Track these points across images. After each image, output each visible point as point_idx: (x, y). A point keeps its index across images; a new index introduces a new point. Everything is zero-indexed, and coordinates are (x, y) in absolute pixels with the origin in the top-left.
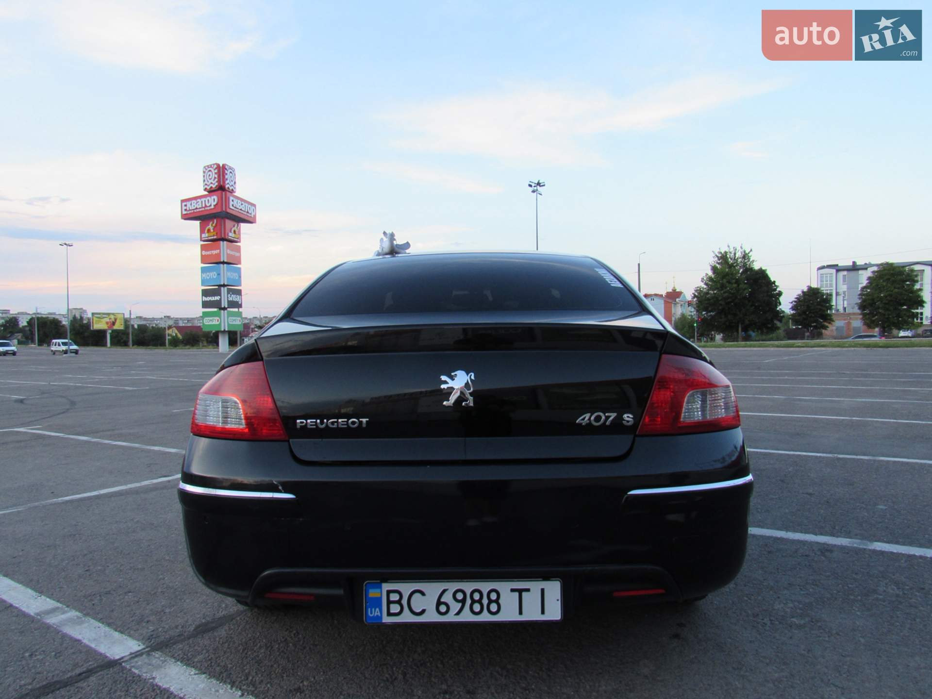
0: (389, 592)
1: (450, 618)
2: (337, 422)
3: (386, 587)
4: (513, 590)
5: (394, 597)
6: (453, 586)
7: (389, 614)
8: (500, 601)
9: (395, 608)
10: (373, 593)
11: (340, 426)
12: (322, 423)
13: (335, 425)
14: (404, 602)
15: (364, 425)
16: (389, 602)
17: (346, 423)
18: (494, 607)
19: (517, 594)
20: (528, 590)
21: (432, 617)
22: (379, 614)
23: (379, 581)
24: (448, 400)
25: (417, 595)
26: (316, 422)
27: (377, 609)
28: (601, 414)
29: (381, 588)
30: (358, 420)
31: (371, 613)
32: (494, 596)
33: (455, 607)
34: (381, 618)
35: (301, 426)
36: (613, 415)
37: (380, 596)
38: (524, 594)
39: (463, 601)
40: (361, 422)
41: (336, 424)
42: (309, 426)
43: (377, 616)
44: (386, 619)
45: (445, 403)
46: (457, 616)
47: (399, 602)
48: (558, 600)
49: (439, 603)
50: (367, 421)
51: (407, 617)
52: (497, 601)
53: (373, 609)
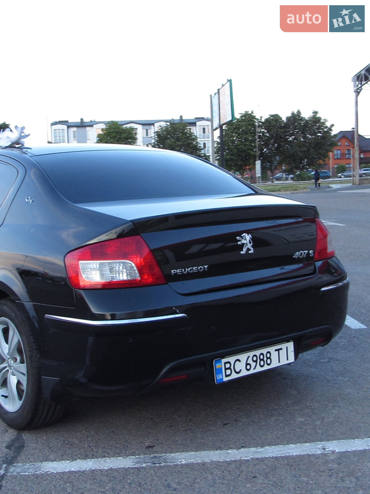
0: (225, 363)
1: (252, 371)
2: (192, 269)
3: (224, 361)
4: (276, 350)
5: (228, 366)
6: (251, 354)
7: (227, 376)
8: (271, 357)
9: (228, 372)
10: (218, 366)
11: (195, 271)
12: (185, 271)
13: (192, 272)
14: (232, 368)
15: (206, 270)
16: (226, 369)
17: (197, 269)
18: (269, 361)
19: (277, 352)
20: (281, 349)
21: (244, 373)
22: (221, 377)
23: (220, 358)
24: (243, 251)
25: (238, 362)
26: (182, 270)
27: (221, 375)
28: (302, 252)
29: (221, 362)
30: (203, 266)
31: (218, 377)
32: (268, 355)
33: (253, 364)
34: (222, 379)
35: (174, 274)
36: (306, 252)
37: (221, 367)
38: (280, 351)
39: (256, 361)
40: (204, 267)
41: (192, 270)
42: (178, 274)
43: (221, 378)
44: (225, 379)
45: (241, 252)
46: (254, 370)
47: (230, 368)
48: (292, 352)
49: (247, 364)
50: (207, 267)
51: (234, 376)
52: (270, 358)
53: (219, 375)
